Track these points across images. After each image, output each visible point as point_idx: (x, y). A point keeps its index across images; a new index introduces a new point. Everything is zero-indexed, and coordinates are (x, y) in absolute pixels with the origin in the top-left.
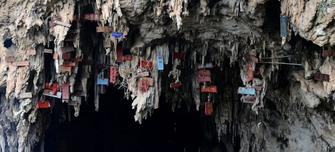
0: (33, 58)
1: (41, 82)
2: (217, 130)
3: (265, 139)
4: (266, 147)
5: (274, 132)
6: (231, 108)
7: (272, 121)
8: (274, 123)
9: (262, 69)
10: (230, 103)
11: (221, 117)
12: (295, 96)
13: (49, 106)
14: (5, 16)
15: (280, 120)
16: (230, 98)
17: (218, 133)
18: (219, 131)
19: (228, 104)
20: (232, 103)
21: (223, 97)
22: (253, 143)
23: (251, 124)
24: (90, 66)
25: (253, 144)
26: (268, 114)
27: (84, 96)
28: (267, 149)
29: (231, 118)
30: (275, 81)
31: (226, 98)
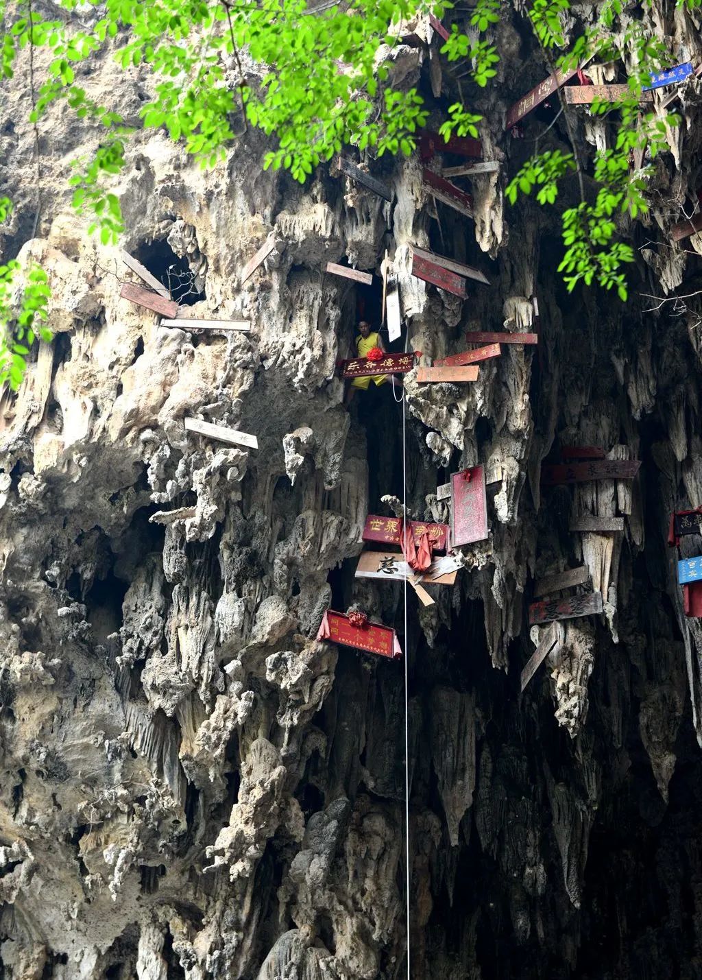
0: (274, 319)
1: (333, 476)
13: (397, 649)
14: (124, 87)
24: (621, 487)
27: (600, 611)
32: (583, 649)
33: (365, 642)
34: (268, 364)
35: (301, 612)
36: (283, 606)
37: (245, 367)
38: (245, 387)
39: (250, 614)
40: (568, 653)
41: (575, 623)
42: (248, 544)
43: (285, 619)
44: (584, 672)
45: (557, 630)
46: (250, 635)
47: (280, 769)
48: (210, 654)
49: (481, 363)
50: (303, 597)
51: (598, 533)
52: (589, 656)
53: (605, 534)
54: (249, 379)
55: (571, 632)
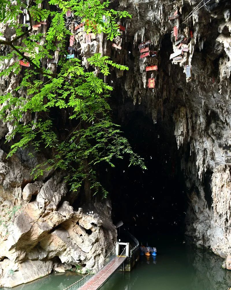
2: (177, 141)
3: (214, 151)
4: (216, 158)
5: (220, 143)
6: (185, 123)
7: (218, 134)
8: (220, 135)
9: (186, 29)
10: (184, 119)
11: (179, 130)
12: (224, 70)
13: (29, 66)
15: (224, 130)
16: (184, 116)
17: (177, 144)
18: (178, 142)
19: (183, 120)
20: (186, 119)
21: (179, 115)
22: (206, 156)
23: (203, 140)
25: (206, 158)
26: (214, 127)
27: (56, 62)
28: (216, 159)
29: (185, 130)
30: (202, 48)
31: (182, 116)
32: (53, 67)
33: (25, 65)
34: (9, 25)
35: (16, 60)
36: (13, 60)
37: (5, 26)
38: (5, 29)
39: (9, 61)
40: (51, 68)
41: (53, 63)
42: (9, 51)
43: (14, 62)
44: (53, 70)
45: (50, 64)
46: (9, 64)
47: (15, 81)
48: (4, 66)
49: (39, 27)
50: (17, 58)
51: (57, 50)
52: (54, 68)
53: (58, 51)
54: (5, 28)
55: (52, 65)
